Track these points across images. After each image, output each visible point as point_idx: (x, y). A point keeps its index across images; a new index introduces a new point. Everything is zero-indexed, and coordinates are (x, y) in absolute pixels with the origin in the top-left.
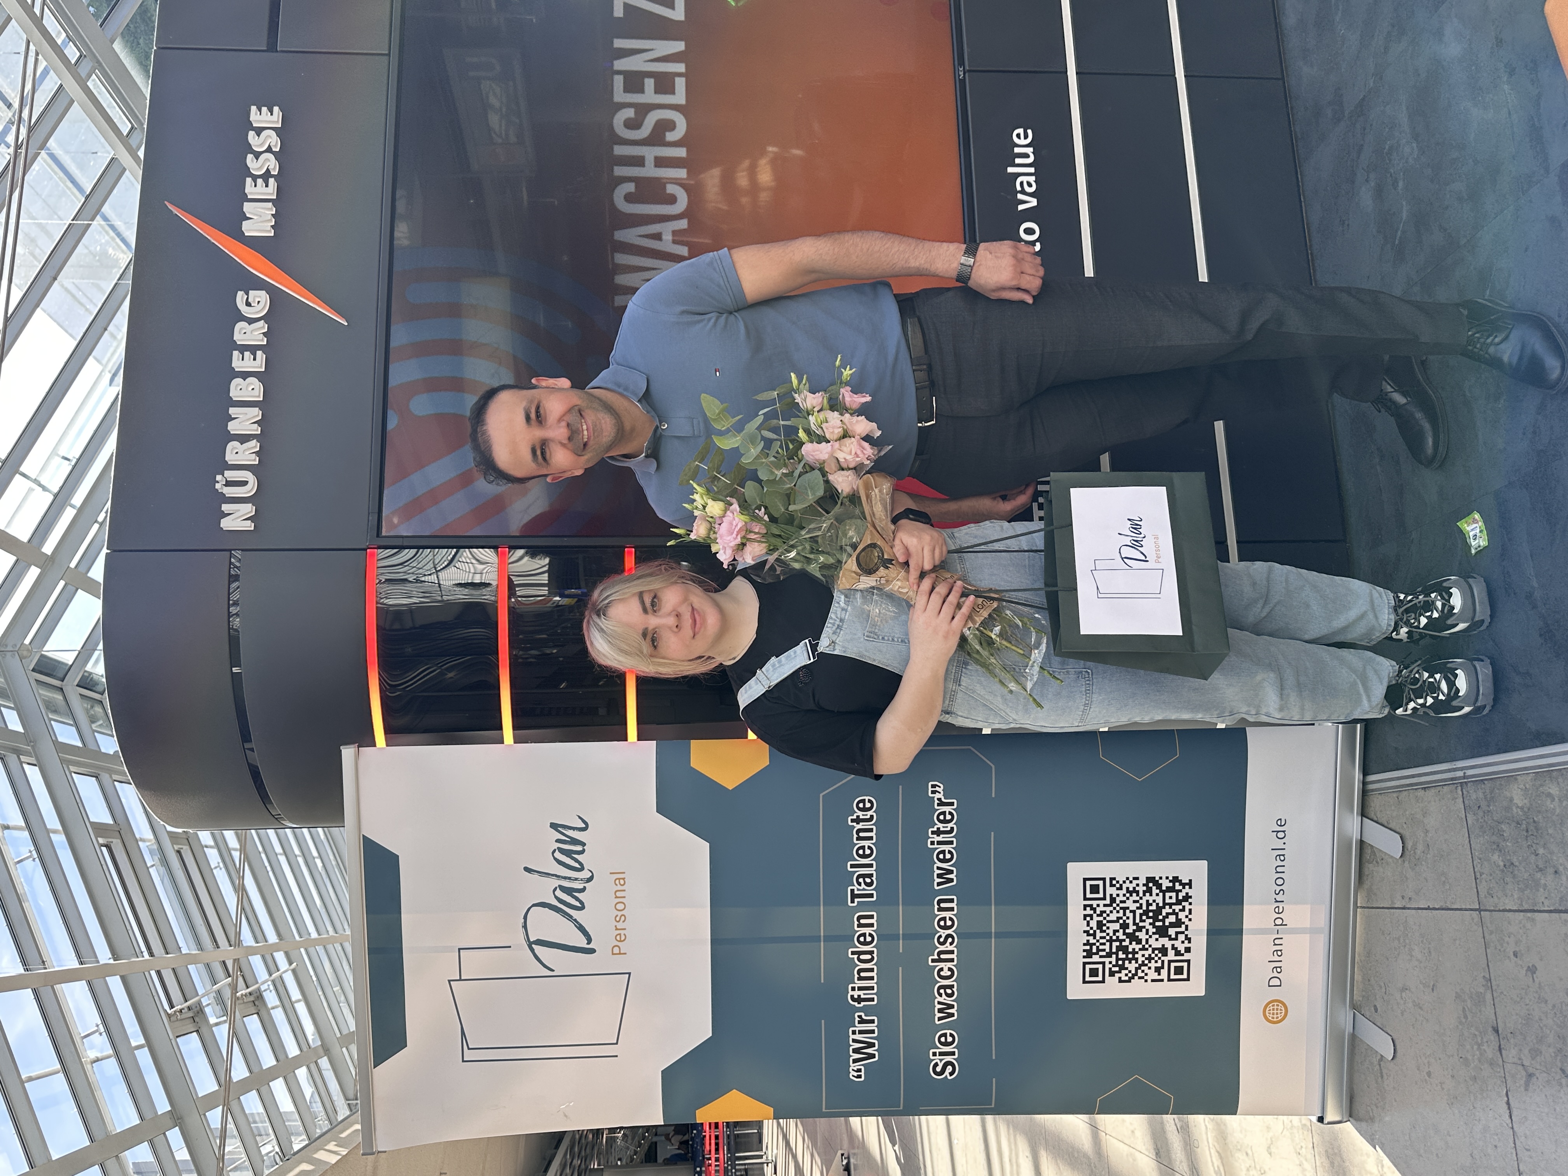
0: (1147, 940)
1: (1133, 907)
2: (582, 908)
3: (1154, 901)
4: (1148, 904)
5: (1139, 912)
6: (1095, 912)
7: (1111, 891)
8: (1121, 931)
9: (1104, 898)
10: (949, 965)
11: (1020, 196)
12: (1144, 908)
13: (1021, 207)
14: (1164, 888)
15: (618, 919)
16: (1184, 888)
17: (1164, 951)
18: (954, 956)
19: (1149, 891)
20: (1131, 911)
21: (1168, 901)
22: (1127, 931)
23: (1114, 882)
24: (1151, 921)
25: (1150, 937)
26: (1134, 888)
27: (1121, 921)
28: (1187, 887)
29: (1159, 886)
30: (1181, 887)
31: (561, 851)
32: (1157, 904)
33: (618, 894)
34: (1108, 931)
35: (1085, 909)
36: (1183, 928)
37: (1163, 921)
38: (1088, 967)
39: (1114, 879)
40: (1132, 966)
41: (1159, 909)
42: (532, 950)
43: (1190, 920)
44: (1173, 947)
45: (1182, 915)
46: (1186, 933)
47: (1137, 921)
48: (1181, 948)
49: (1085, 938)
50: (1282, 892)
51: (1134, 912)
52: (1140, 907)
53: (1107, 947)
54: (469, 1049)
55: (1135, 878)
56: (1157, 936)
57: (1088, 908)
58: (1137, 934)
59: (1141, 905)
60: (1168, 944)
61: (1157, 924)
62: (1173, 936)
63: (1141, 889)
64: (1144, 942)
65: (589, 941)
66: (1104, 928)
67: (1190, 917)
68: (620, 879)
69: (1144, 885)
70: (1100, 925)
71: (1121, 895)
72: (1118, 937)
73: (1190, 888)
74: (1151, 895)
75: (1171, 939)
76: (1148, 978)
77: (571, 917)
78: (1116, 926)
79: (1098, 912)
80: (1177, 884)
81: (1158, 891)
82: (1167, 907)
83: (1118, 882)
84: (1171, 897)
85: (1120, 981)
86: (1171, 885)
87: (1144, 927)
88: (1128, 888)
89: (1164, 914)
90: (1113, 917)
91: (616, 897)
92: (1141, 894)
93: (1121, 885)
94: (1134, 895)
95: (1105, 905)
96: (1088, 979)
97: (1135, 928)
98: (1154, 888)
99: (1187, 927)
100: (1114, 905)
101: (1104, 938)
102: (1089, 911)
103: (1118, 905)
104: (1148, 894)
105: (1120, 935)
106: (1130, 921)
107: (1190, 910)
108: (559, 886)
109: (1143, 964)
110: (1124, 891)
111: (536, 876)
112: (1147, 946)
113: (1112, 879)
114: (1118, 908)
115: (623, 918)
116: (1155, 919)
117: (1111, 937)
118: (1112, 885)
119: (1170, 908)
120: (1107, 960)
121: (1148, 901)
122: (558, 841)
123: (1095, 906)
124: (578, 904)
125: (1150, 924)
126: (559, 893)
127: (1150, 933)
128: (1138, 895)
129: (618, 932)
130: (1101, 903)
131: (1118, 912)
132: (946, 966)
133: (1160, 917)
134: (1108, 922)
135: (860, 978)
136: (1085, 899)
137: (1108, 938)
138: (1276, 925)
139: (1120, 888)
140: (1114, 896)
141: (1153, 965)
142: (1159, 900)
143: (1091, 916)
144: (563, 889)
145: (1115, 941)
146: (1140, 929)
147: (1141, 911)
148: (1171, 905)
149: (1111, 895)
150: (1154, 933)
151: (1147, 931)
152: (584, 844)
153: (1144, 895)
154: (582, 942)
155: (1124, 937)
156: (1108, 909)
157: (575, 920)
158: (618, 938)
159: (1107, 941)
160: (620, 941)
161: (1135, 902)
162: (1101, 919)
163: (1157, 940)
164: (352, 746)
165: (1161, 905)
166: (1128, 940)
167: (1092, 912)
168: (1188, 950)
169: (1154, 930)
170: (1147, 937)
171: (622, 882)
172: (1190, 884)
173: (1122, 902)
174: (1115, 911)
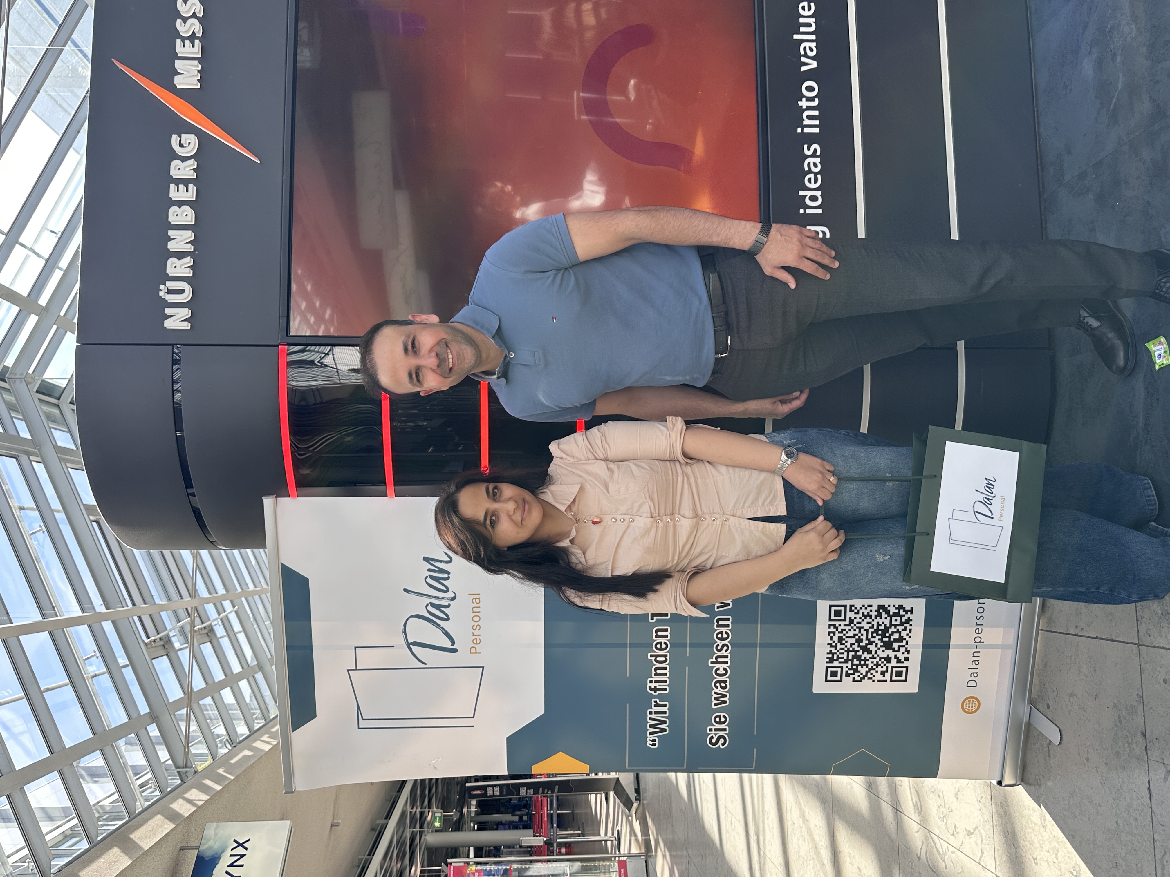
0: (876, 652)
1: (867, 627)
2: (448, 619)
3: (883, 623)
4: (878, 625)
5: (871, 631)
6: (837, 630)
7: (850, 614)
8: (857, 644)
9: (845, 620)
10: (724, 666)
11: (803, 59)
12: (875, 627)
13: (803, 69)
14: (891, 613)
15: (474, 628)
16: (907, 613)
17: (888, 659)
18: (728, 660)
19: (880, 615)
20: (865, 630)
21: (893, 623)
22: (861, 644)
23: (853, 608)
24: (880, 637)
25: (879, 649)
26: (868, 613)
27: (857, 637)
28: (909, 613)
29: (887, 612)
30: (904, 613)
31: (432, 577)
32: (885, 625)
33: (475, 610)
34: (846, 644)
35: (829, 628)
36: (904, 643)
37: (889, 637)
38: (830, 670)
39: (853, 606)
40: (863, 670)
41: (886, 629)
42: (410, 649)
43: (910, 637)
44: (896, 657)
45: (904, 634)
46: (906, 646)
47: (869, 637)
48: (902, 658)
49: (829, 649)
50: (982, 618)
51: (867, 631)
52: (872, 627)
53: (845, 656)
54: (363, 719)
55: (869, 606)
56: (884, 648)
57: (832, 627)
58: (869, 646)
59: (873, 625)
60: (892, 654)
61: (885, 639)
62: (896, 649)
63: (874, 614)
64: (873, 653)
65: (453, 643)
66: (844, 642)
67: (910, 635)
68: (476, 599)
69: (876, 611)
70: (840, 639)
71: (858, 618)
72: (854, 649)
73: (912, 613)
74: (881, 618)
75: (894, 650)
76: (876, 679)
77: (439, 625)
78: (853, 641)
79: (839, 630)
80: (901, 611)
81: (886, 616)
82: (893, 627)
83: (856, 608)
84: (896, 620)
85: (854, 680)
86: (897, 611)
87: (874, 642)
88: (863, 613)
89: (890, 632)
90: (851, 634)
91: (473, 612)
92: (873, 618)
93: (858, 611)
94: (868, 618)
95: (845, 625)
96: (829, 678)
97: (867, 642)
98: (884, 613)
99: (907, 642)
100: (852, 625)
101: (843, 649)
102: (832, 629)
103: (855, 625)
104: (878, 618)
105: (856, 648)
106: (864, 638)
107: (910, 631)
108: (430, 603)
109: (872, 669)
110: (860, 615)
111: (413, 595)
112: (875, 656)
113: (851, 606)
114: (855, 628)
115: (478, 627)
116: (883, 636)
117: (848, 649)
118: (851, 610)
119: (895, 628)
120: (844, 665)
121: (878, 623)
122: (429, 570)
123: (837, 625)
124: (444, 616)
125: (879, 639)
126: (430, 608)
127: (879, 646)
128: (871, 618)
129: (475, 637)
130: (842, 623)
131: (855, 630)
132: (721, 667)
133: (887, 635)
134: (847, 637)
135: (656, 674)
136: (830, 620)
137: (846, 649)
138: (976, 642)
139: (858, 613)
140: (853, 618)
141: (879, 669)
142: (887, 622)
143: (834, 633)
144: (433, 605)
145: (851, 651)
146: (871, 643)
147: (873, 630)
148: (895, 626)
149: (850, 618)
150: (881, 646)
151: (877, 645)
152: (449, 573)
153: (876, 618)
154: (448, 644)
155: (859, 649)
156: (847, 628)
157: (443, 628)
158: (475, 641)
159: (846, 651)
160: (476, 644)
161: (868, 623)
162: (841, 635)
163: (883, 651)
164: (271, 497)
165: (888, 625)
166: (861, 651)
167: (835, 630)
168: (907, 659)
169: (882, 644)
170: (876, 649)
171: (478, 601)
172: (911, 611)
173: (858, 623)
174: (852, 630)
